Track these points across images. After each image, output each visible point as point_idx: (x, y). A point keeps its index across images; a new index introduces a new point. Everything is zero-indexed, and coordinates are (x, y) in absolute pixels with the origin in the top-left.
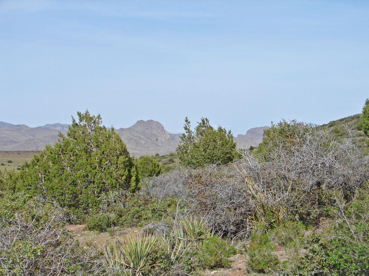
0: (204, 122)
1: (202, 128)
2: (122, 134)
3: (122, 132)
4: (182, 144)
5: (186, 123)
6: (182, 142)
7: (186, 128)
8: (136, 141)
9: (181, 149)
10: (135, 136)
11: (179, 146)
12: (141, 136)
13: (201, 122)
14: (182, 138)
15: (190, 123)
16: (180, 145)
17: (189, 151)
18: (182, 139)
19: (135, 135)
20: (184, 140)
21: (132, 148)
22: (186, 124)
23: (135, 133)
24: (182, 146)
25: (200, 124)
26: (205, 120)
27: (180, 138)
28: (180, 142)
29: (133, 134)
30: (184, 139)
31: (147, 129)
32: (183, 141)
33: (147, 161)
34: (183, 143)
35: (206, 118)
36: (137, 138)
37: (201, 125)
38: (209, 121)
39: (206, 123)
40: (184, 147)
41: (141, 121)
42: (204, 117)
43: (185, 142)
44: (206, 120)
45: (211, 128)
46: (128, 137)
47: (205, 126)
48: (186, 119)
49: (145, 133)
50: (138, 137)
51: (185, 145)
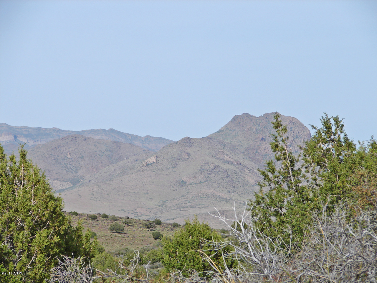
0: (329, 128)
1: (323, 146)
2: (189, 155)
3: (190, 150)
4: (266, 190)
5: (274, 131)
6: (265, 185)
7: (277, 146)
8: (228, 176)
9: (263, 205)
10: (228, 162)
11: (257, 196)
12: (246, 162)
13: (322, 126)
14: (264, 174)
15: (286, 131)
16: (260, 195)
17: (284, 211)
18: (266, 176)
19: (227, 158)
20: (270, 180)
21: (219, 197)
22: (277, 135)
23: (226, 152)
24: (265, 197)
25: (319, 133)
26: (332, 122)
27: (259, 174)
28: (261, 186)
29: (219, 156)
30: (270, 175)
31: (263, 139)
32: (267, 183)
33: (195, 239)
34: (269, 188)
35: (335, 116)
36: (233, 168)
37: (320, 135)
38: (343, 126)
39: (336, 130)
40: (272, 199)
41: (246, 116)
42: (332, 115)
43: (273, 185)
44: (337, 121)
45: (350, 145)
46: (207, 163)
47: (333, 141)
48: (275, 121)
49: (257, 152)
50: (234, 165)
51: (274, 193)
